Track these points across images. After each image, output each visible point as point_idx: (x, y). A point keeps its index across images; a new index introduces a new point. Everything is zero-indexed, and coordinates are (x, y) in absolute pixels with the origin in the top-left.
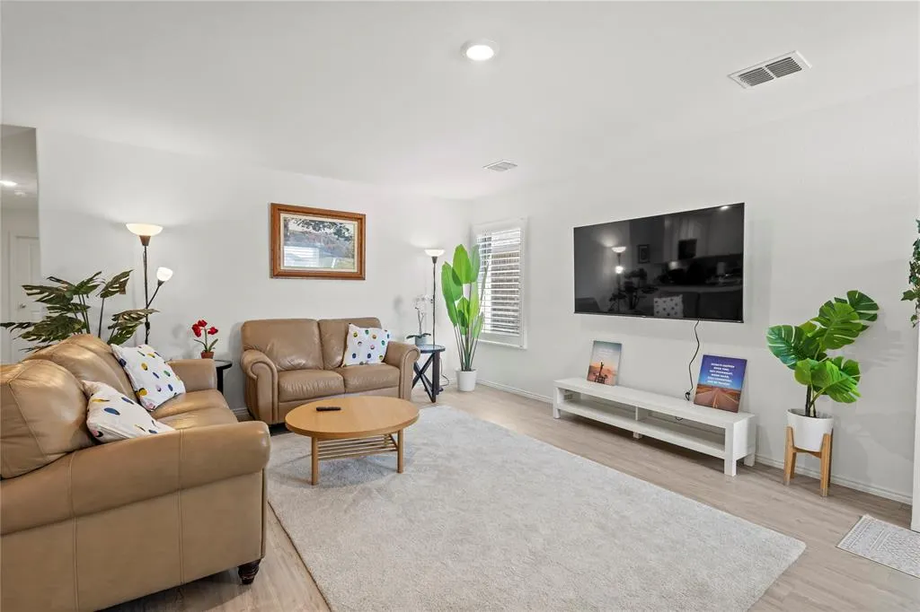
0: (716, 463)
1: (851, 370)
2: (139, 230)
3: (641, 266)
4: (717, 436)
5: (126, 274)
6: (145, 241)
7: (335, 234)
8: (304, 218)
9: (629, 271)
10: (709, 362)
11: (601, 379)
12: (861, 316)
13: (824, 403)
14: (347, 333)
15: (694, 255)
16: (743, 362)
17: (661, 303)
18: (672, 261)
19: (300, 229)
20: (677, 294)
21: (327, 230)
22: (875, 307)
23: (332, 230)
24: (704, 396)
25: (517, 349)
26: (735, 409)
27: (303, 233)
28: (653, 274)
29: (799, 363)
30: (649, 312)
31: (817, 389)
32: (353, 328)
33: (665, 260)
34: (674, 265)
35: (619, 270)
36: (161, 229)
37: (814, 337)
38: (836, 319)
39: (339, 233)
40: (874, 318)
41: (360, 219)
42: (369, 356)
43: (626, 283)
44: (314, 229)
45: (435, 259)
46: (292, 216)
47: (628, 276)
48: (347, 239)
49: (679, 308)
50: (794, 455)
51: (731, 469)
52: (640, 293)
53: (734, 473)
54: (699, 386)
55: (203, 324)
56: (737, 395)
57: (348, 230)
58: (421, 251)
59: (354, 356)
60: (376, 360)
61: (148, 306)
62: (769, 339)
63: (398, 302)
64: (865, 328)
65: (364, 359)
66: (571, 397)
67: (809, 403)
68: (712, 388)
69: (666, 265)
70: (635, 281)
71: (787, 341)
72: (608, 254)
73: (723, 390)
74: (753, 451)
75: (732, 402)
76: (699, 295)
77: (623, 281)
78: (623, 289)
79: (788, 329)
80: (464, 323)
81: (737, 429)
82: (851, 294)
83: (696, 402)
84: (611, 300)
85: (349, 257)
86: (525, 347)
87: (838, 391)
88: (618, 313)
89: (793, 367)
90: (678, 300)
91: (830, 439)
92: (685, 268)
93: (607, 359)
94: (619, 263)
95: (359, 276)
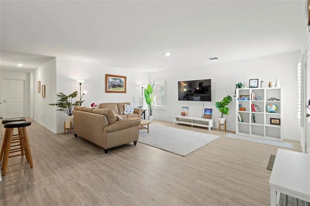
0: (207, 128)
1: (227, 109)
2: (79, 81)
3: (190, 89)
4: (207, 123)
5: (76, 92)
6: (80, 84)
8: (112, 77)
9: (187, 90)
10: (206, 110)
11: (184, 115)
12: (229, 100)
13: (224, 115)
14: (124, 106)
15: (202, 86)
16: (212, 109)
17: (195, 98)
18: (197, 87)
20: (199, 96)
21: (118, 80)
22: (231, 98)
23: (119, 81)
24: (205, 116)
25: (164, 110)
26: (210, 118)
27: (113, 81)
28: (193, 91)
29: (220, 108)
30: (192, 100)
31: (223, 113)
32: (126, 105)
33: (196, 87)
34: (198, 88)
35: (185, 90)
36: (84, 81)
37: (223, 104)
38: (225, 100)
39: (120, 81)
40: (231, 100)
41: (125, 78)
42: (130, 112)
43: (187, 93)
44: (115, 80)
45: (142, 88)
46: (110, 77)
47: (187, 91)
48: (122, 83)
49: (200, 99)
50: (220, 126)
51: (210, 129)
52: (190, 96)
53: (210, 130)
54: (204, 115)
55: (94, 104)
56: (211, 116)
57: (122, 80)
58: (139, 85)
59: (127, 112)
60: (132, 112)
61: (81, 99)
62: (216, 105)
63: (133, 99)
64: (230, 102)
65: (129, 112)
66: (178, 119)
67: (222, 115)
68: (206, 115)
69: (196, 89)
70: (189, 93)
71: (218, 105)
72: (182, 86)
73: (208, 115)
74: (214, 126)
75: (210, 117)
76: (203, 96)
77: (186, 93)
78: (186, 95)
79: (219, 102)
80: (149, 104)
81: (211, 122)
82: (228, 96)
83: (203, 118)
84: (183, 98)
85: (123, 87)
86: (165, 109)
87: (226, 113)
88: (185, 100)
89: (219, 109)
90: (199, 97)
91: (225, 122)
92: (200, 89)
93: (185, 110)
94: (185, 88)
95: (125, 92)
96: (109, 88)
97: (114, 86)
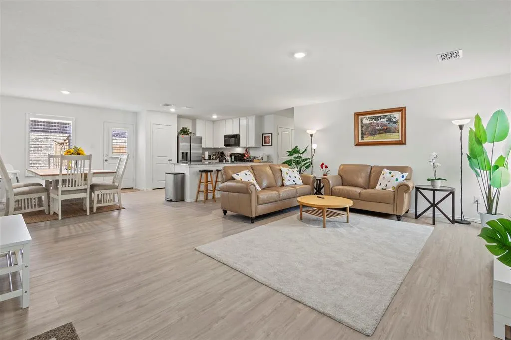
2: (310, 132)
6: (312, 135)
7: (387, 121)
8: (370, 116)
19: (368, 122)
21: (382, 120)
23: (385, 119)
27: (370, 123)
39: (389, 120)
41: (403, 110)
44: (375, 120)
45: (461, 127)
46: (364, 116)
48: (395, 122)
57: (395, 117)
58: (449, 121)
59: (380, 185)
61: (312, 157)
85: (395, 132)
95: (402, 142)
96: (362, 137)
97: (374, 133)
